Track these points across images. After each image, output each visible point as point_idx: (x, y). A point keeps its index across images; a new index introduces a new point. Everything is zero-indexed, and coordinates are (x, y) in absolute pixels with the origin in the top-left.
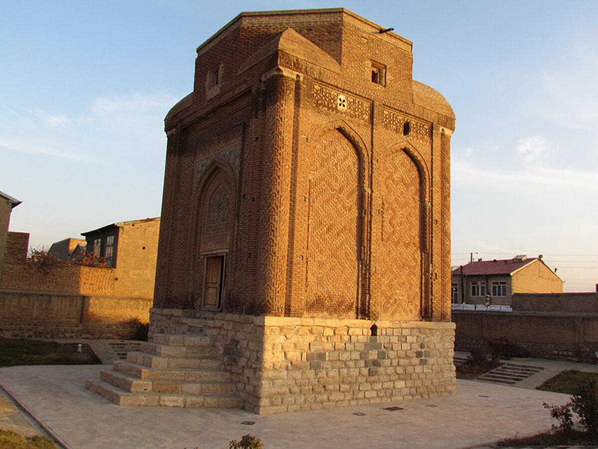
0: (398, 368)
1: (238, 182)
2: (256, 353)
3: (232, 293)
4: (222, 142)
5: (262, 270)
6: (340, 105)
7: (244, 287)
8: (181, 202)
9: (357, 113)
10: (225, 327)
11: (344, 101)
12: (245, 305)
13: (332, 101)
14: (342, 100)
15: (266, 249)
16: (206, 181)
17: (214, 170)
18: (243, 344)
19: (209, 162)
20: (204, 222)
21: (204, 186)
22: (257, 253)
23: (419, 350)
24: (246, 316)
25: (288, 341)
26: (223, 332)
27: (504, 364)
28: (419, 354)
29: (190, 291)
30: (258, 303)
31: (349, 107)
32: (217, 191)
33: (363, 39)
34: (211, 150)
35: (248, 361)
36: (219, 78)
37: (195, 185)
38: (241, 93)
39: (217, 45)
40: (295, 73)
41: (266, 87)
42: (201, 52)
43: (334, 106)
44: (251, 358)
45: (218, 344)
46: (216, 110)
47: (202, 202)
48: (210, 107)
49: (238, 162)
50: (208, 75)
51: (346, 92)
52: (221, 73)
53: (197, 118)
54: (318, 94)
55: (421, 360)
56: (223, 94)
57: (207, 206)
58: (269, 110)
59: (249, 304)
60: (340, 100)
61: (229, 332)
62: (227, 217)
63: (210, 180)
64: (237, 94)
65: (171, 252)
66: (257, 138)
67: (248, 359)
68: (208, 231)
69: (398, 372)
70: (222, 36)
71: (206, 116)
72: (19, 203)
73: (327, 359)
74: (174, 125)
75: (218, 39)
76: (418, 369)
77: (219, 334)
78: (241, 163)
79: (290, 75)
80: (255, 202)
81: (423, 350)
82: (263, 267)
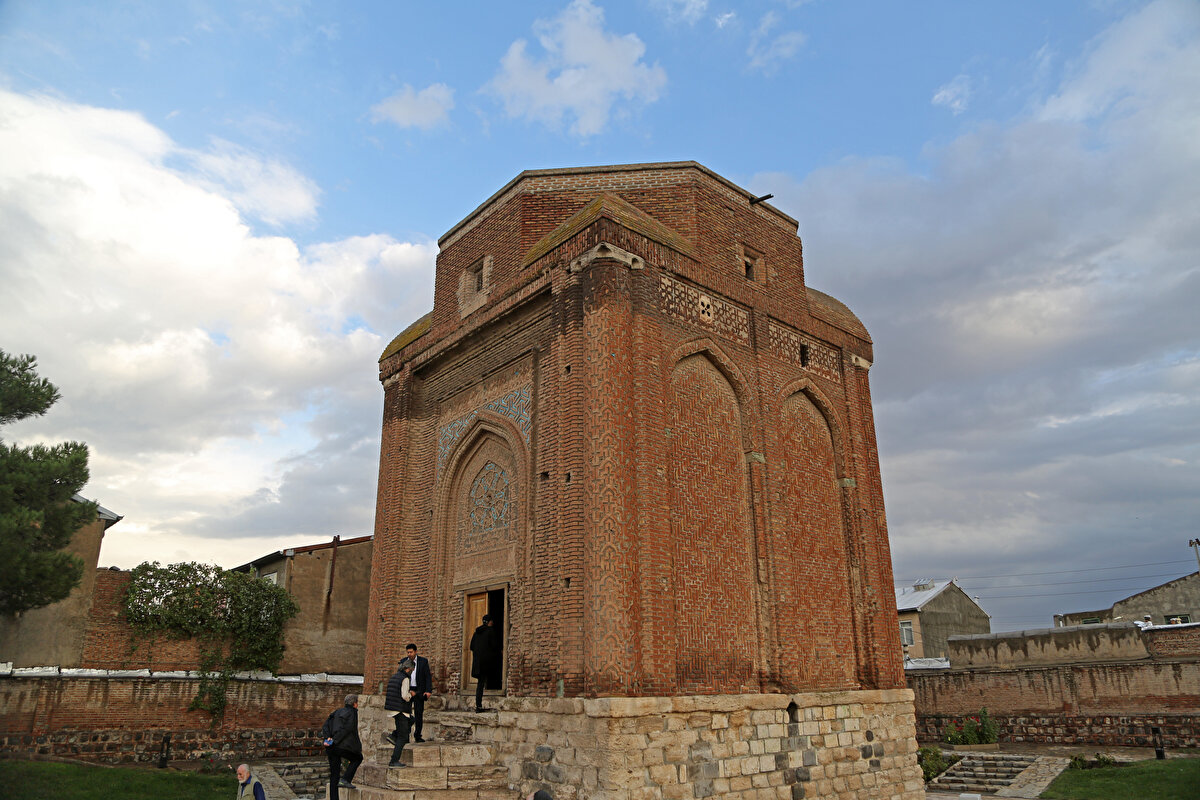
0: (836, 780)
1: (528, 452)
2: (595, 772)
3: (528, 657)
4: (492, 385)
5: (596, 608)
6: (703, 312)
7: (559, 643)
8: (413, 498)
9: (730, 328)
10: (519, 724)
11: (708, 306)
12: (563, 678)
13: (691, 306)
14: (706, 304)
15: (603, 567)
16: (463, 457)
17: (480, 436)
18: (563, 756)
19: (467, 423)
20: (460, 532)
21: (458, 466)
22: (583, 577)
23: (865, 743)
24: (568, 700)
25: (654, 744)
26: (516, 734)
27: (961, 757)
28: (866, 752)
29: (438, 659)
30: (592, 674)
31: (716, 316)
32: (483, 474)
33: (727, 210)
34: (470, 402)
35: (578, 788)
36: (485, 280)
37: (440, 466)
38: (529, 297)
39: (478, 227)
40: (632, 256)
41: (579, 280)
42: (447, 245)
43: (694, 314)
44: (585, 782)
45: (506, 759)
46: (479, 334)
47: (454, 496)
48: (468, 329)
49: (526, 416)
50: (462, 278)
51: (711, 293)
52: (486, 271)
53: (442, 351)
54: (669, 293)
55: (871, 762)
56: (493, 304)
57: (465, 502)
58: (591, 317)
59: (573, 676)
60: (703, 304)
61: (530, 734)
62: (507, 518)
63: (470, 456)
64: (523, 300)
65: (398, 590)
66: (568, 368)
67: (578, 785)
68: (469, 546)
69: (838, 789)
70: (486, 214)
71: (460, 347)
72: (119, 519)
73: (722, 775)
74: (398, 368)
75: (480, 219)
76: (868, 778)
77: (508, 740)
78: (534, 417)
79: (622, 259)
80: (571, 482)
81: (872, 743)
82: (598, 601)
